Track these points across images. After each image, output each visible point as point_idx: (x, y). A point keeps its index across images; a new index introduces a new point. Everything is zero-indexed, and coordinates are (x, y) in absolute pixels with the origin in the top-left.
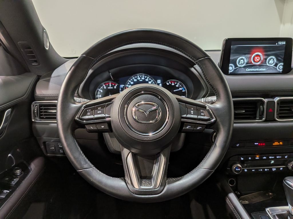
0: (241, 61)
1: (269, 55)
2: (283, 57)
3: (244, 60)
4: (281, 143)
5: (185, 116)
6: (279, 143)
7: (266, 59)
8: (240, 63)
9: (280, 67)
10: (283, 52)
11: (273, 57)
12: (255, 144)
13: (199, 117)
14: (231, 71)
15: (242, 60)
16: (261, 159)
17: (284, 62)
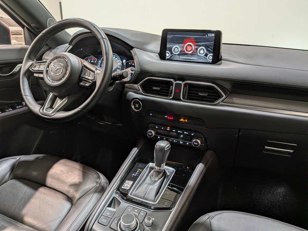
0: (176, 49)
1: (200, 46)
2: (212, 48)
3: (178, 48)
4: (186, 121)
5: (82, 76)
7: (197, 49)
8: (175, 51)
9: (210, 57)
10: (213, 44)
11: (204, 48)
12: (165, 116)
13: (89, 78)
14: (168, 57)
15: (177, 49)
16: (171, 131)
17: (213, 53)
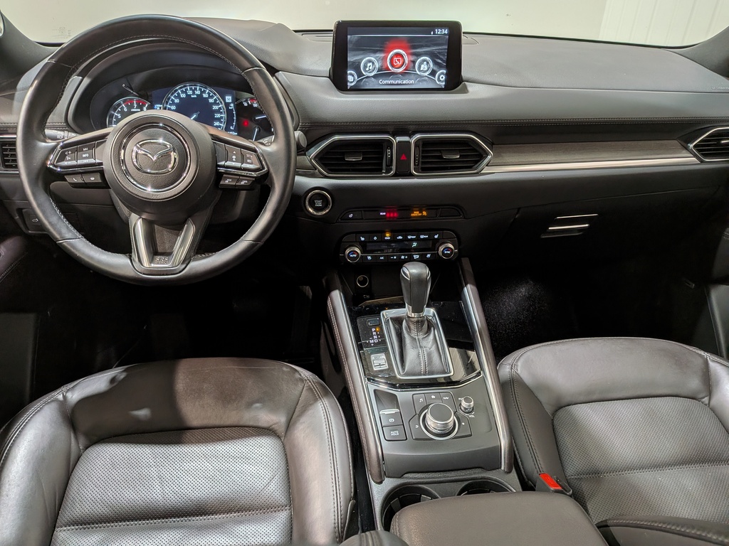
0: (369, 65)
1: (418, 55)
2: (445, 58)
3: (373, 63)
4: (425, 213)
5: (222, 163)
6: (421, 212)
7: (414, 62)
8: (367, 69)
9: (441, 78)
10: (445, 49)
11: (428, 58)
12: (381, 214)
13: (245, 165)
14: (353, 84)
15: (371, 64)
16: (393, 240)
17: (447, 67)
